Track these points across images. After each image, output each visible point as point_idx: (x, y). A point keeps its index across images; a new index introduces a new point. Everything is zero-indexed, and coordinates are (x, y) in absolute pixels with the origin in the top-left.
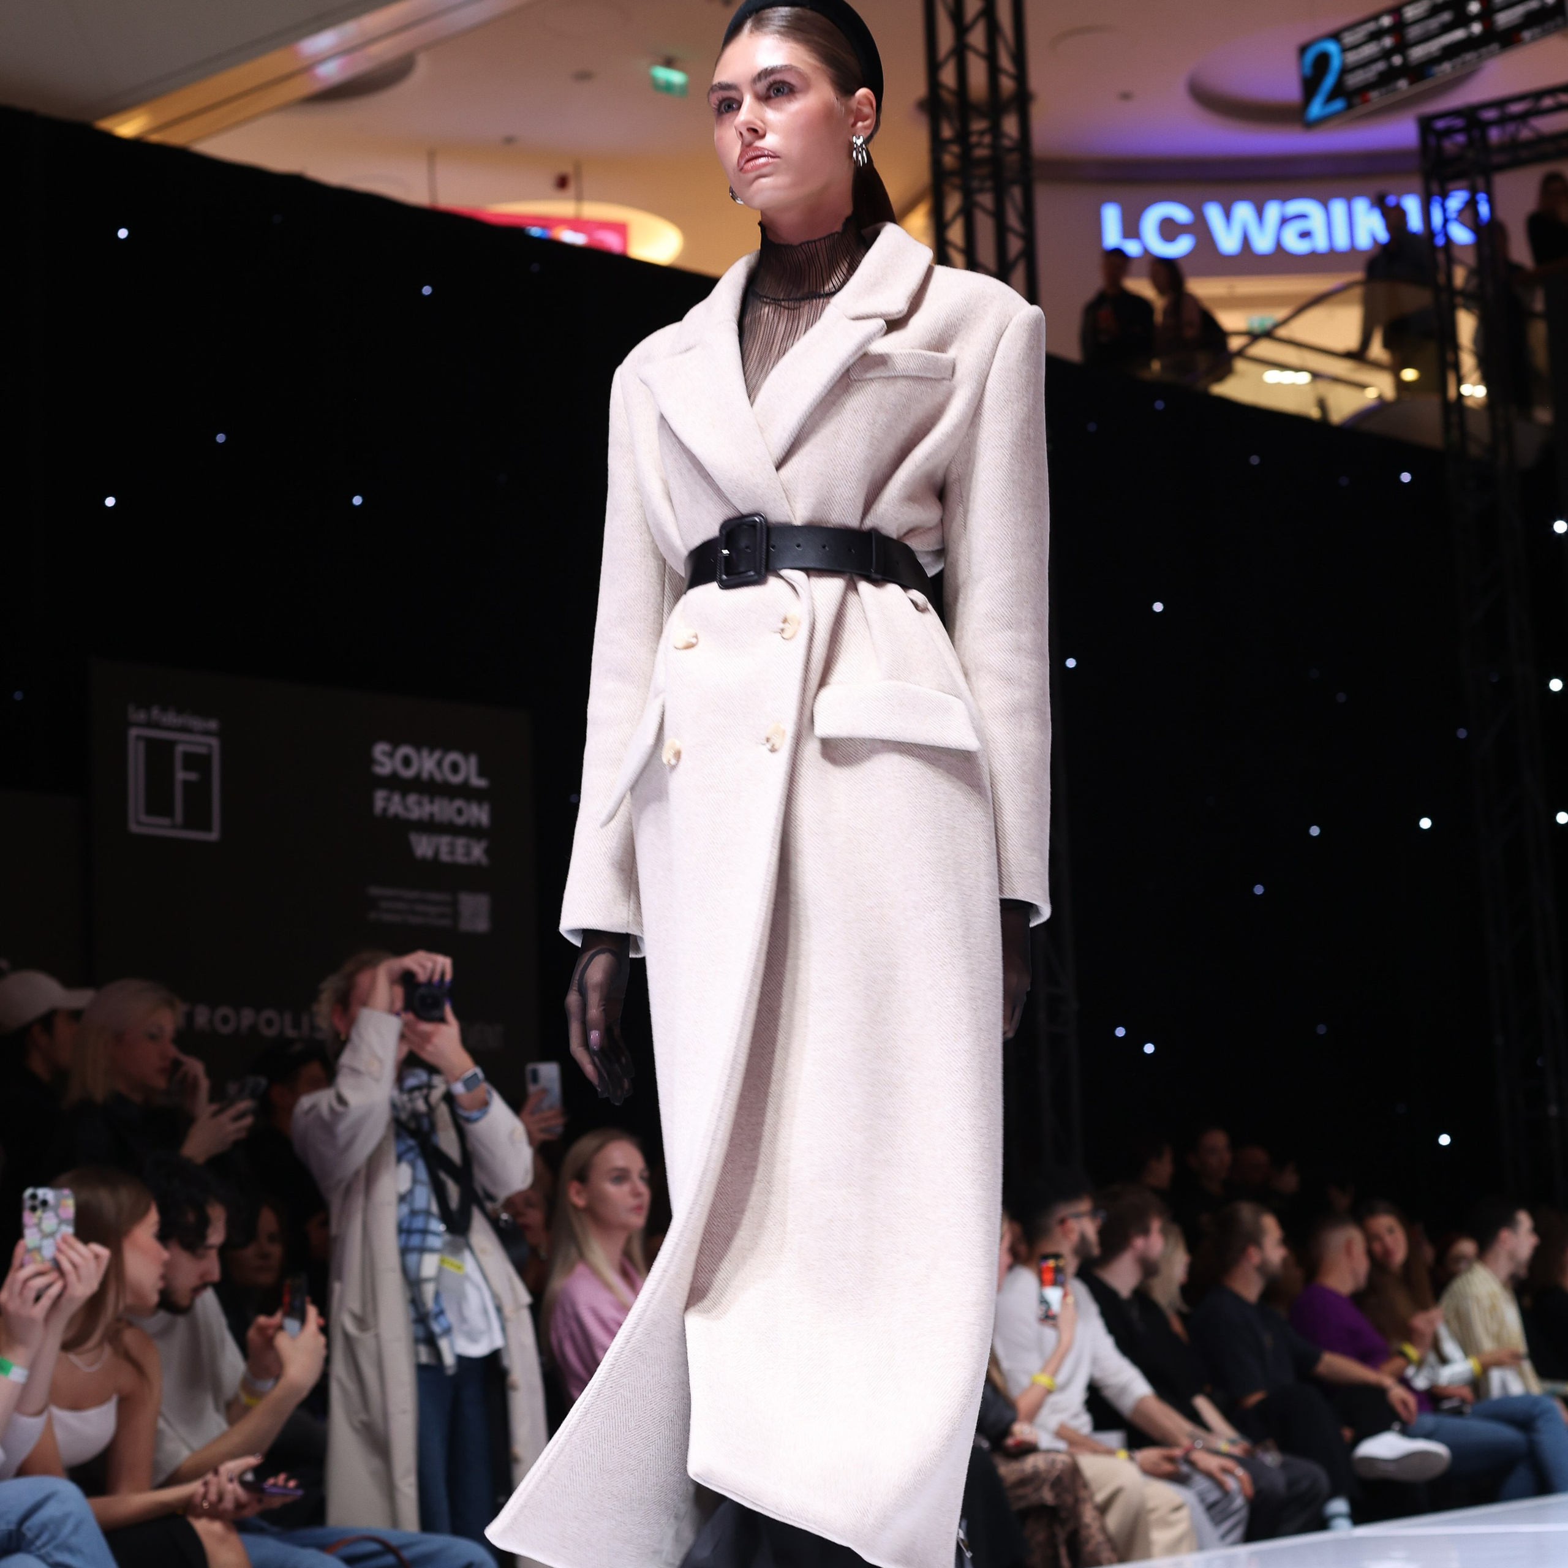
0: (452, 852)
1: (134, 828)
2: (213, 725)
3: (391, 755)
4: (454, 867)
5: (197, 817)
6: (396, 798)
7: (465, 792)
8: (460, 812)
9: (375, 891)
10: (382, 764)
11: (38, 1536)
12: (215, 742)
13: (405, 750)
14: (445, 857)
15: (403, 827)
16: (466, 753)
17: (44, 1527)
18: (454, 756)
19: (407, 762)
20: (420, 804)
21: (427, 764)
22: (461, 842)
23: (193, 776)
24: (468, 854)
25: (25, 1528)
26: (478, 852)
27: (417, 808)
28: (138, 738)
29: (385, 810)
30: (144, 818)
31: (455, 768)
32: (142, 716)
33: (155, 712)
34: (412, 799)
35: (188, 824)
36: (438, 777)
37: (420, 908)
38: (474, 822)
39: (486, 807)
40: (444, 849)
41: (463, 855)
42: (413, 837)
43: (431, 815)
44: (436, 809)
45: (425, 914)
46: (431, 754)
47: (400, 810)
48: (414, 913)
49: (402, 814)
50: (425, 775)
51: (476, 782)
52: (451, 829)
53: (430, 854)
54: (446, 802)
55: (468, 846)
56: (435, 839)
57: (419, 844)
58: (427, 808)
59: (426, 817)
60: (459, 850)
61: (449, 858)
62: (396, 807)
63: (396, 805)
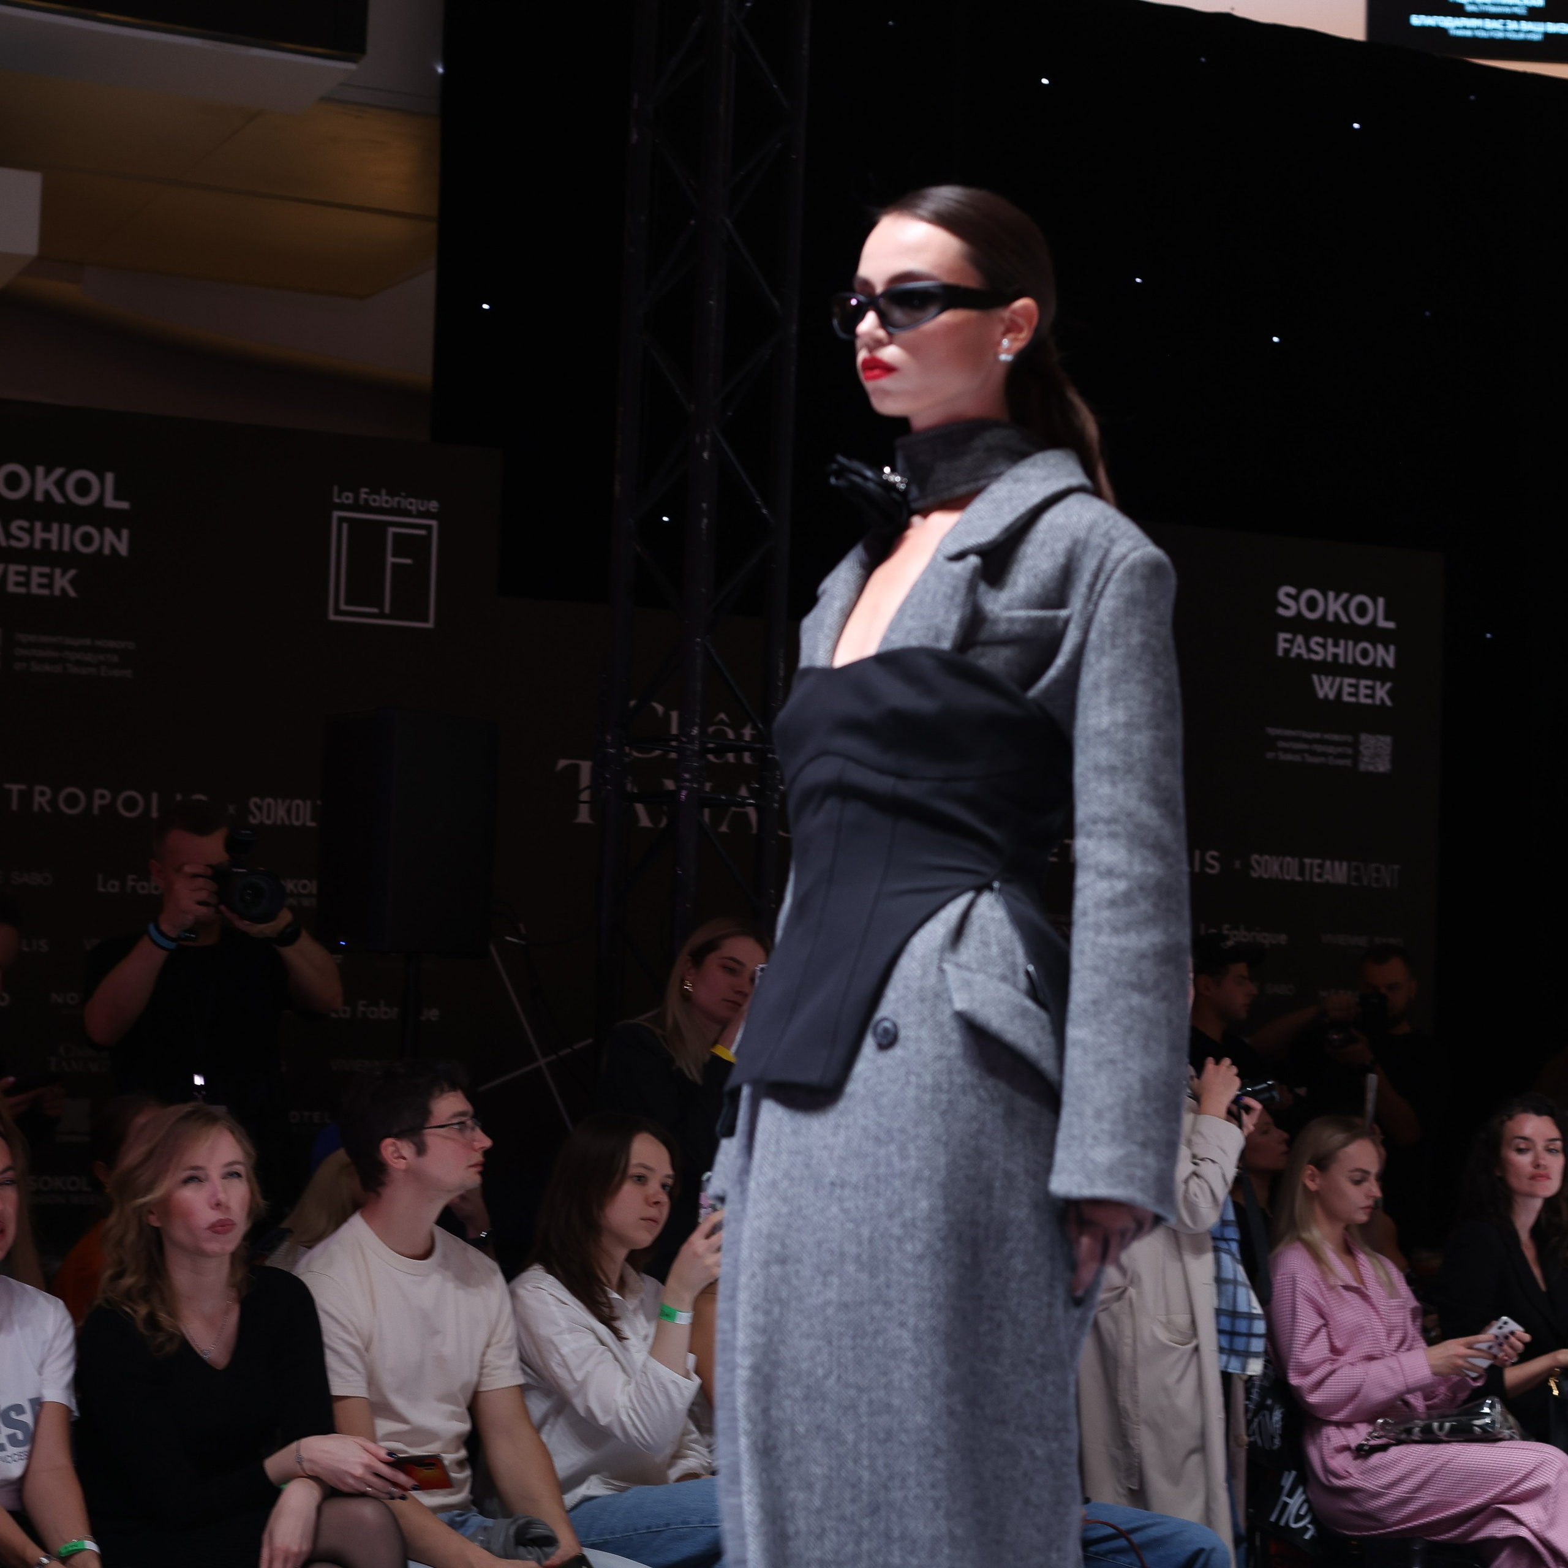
0: (1355, 695)
3: (1296, 598)
6: (1300, 639)
7: (1372, 633)
8: (1365, 654)
9: (1273, 731)
10: (1287, 607)
13: (1311, 592)
14: (1346, 698)
15: (1306, 668)
16: (1374, 595)
18: (1361, 598)
19: (1312, 604)
20: (1324, 646)
21: (1333, 606)
22: (1364, 682)
24: (1371, 696)
26: (1382, 693)
27: (1321, 650)
29: (1287, 651)
31: (1362, 610)
34: (1316, 640)
36: (1344, 619)
37: (1319, 748)
38: (1379, 664)
39: (1392, 648)
40: (1347, 689)
41: (1367, 696)
42: (1315, 677)
43: (1336, 656)
44: (1340, 651)
45: (1324, 754)
46: (1337, 597)
47: (1303, 651)
48: (1313, 753)
49: (1305, 656)
50: (1330, 618)
51: (1382, 623)
52: (1355, 671)
53: (1331, 696)
54: (1351, 643)
55: (1372, 688)
56: (1338, 680)
57: (1321, 685)
58: (1331, 650)
59: (1330, 659)
60: (1363, 691)
61: (1352, 699)
62: (1299, 649)
63: (1299, 647)
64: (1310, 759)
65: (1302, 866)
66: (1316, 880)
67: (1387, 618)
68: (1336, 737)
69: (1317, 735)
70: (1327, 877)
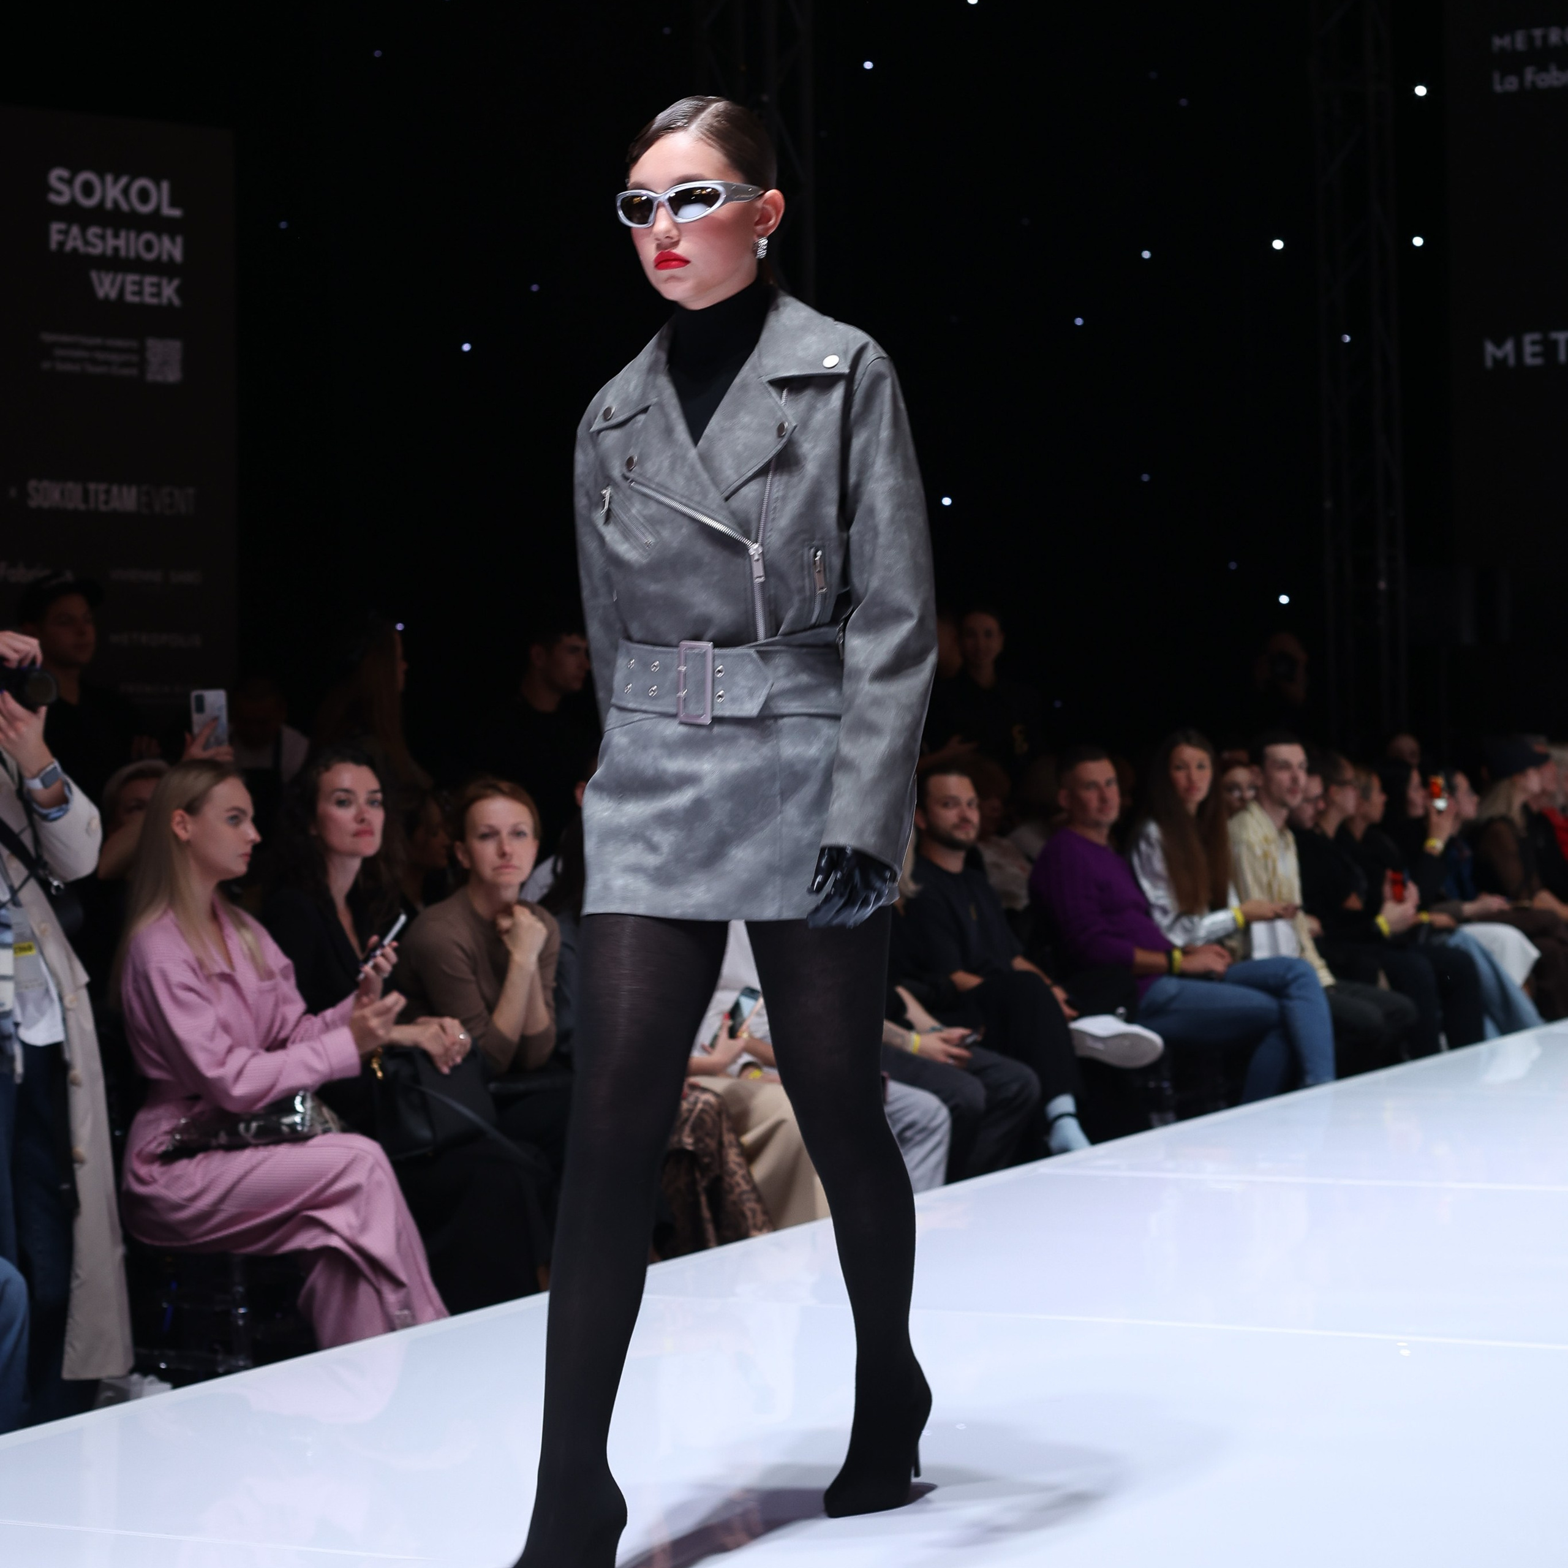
0: (140, 293)
3: (70, 182)
4: (142, 308)
6: (75, 230)
7: (156, 223)
8: (149, 246)
9: (48, 337)
10: (59, 193)
13: (86, 176)
14: (130, 298)
15: (83, 264)
16: (157, 178)
18: (142, 182)
19: (88, 190)
20: (103, 237)
21: (111, 191)
22: (149, 280)
24: (158, 295)
26: (169, 291)
27: (99, 242)
29: (61, 244)
31: (144, 196)
34: (93, 231)
36: (124, 206)
37: (100, 356)
38: (165, 257)
39: (179, 240)
40: (129, 288)
41: (153, 295)
42: (94, 275)
43: (116, 249)
44: (121, 243)
45: (107, 363)
46: (116, 180)
47: (79, 244)
48: (95, 362)
49: (82, 249)
50: (109, 205)
51: (169, 211)
52: (138, 266)
53: (113, 294)
54: (133, 235)
55: (158, 285)
56: (119, 277)
57: (101, 283)
58: (111, 242)
59: (109, 252)
60: (148, 290)
61: (135, 299)
62: (74, 241)
63: (75, 239)
64: (91, 369)
65: (86, 493)
66: (103, 508)
67: (173, 204)
68: (120, 343)
69: (97, 341)
70: (115, 504)
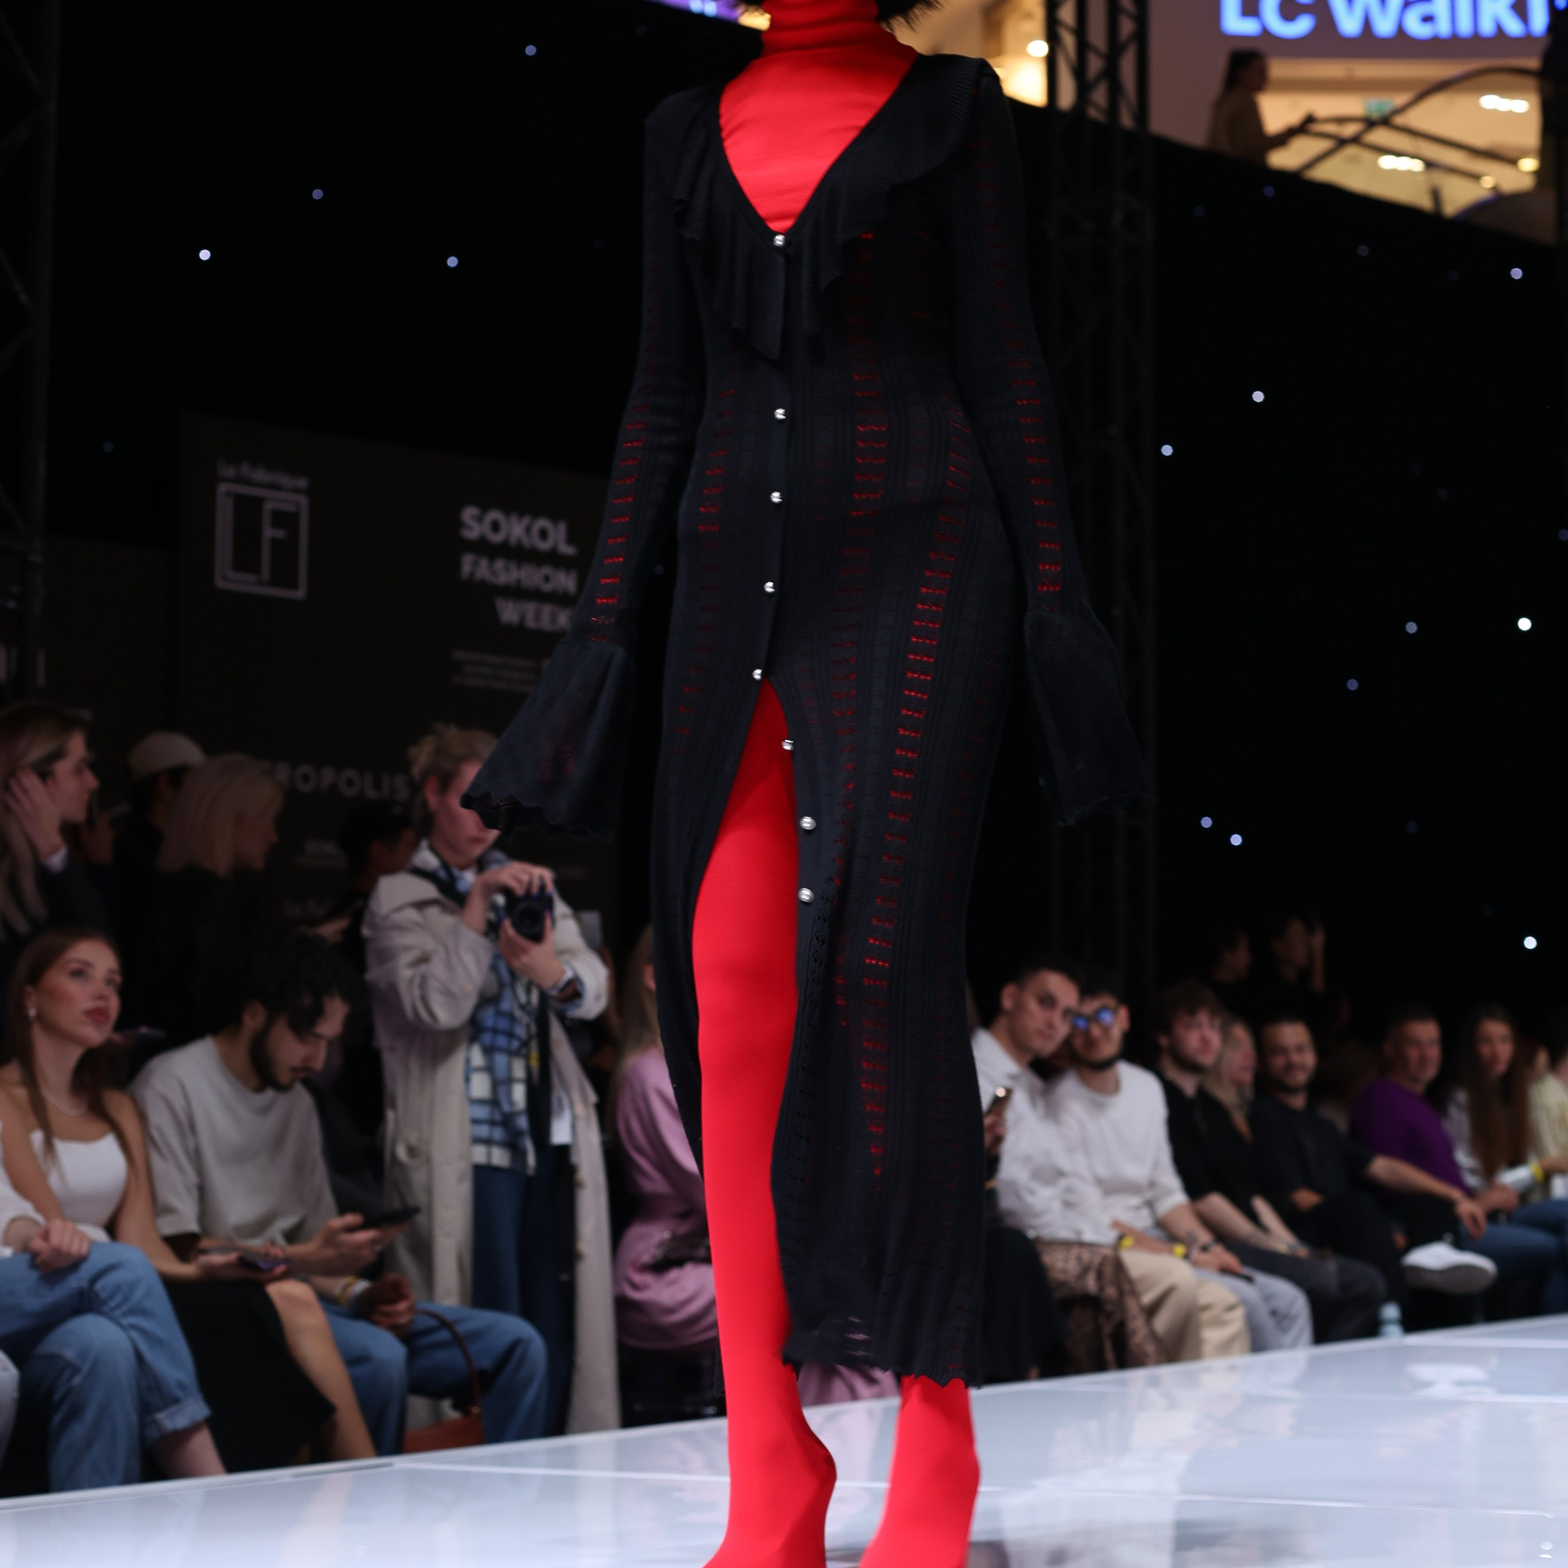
0: (538, 619)
1: (220, 583)
2: (302, 483)
3: (479, 519)
5: (284, 574)
6: (484, 562)
7: (553, 559)
8: (547, 579)
9: (459, 655)
10: (470, 528)
11: (112, 1296)
12: (303, 500)
13: (494, 515)
14: (530, 623)
15: (491, 592)
16: (555, 519)
17: (117, 1288)
18: (543, 523)
19: (495, 527)
20: (507, 569)
21: (515, 529)
22: (547, 609)
23: (280, 534)
24: (554, 619)
25: (98, 1286)
26: (563, 619)
27: (504, 573)
28: (228, 493)
29: (472, 574)
30: (230, 573)
31: (544, 534)
32: (231, 472)
33: (245, 469)
34: (499, 564)
35: (274, 582)
36: (526, 542)
37: (503, 673)
38: (561, 589)
39: (573, 574)
40: (529, 615)
41: (549, 622)
42: (499, 602)
43: (518, 580)
44: (523, 574)
45: (510, 679)
46: (520, 519)
47: (487, 575)
48: (498, 678)
49: (489, 579)
50: (513, 541)
51: (564, 549)
52: (537, 596)
53: (515, 620)
54: (533, 568)
55: (554, 614)
56: (521, 605)
57: (505, 609)
58: (514, 574)
59: (513, 582)
60: (545, 617)
61: (535, 625)
62: (483, 571)
64: (497, 683)
67: (568, 542)
68: (520, 663)
69: (500, 660)
